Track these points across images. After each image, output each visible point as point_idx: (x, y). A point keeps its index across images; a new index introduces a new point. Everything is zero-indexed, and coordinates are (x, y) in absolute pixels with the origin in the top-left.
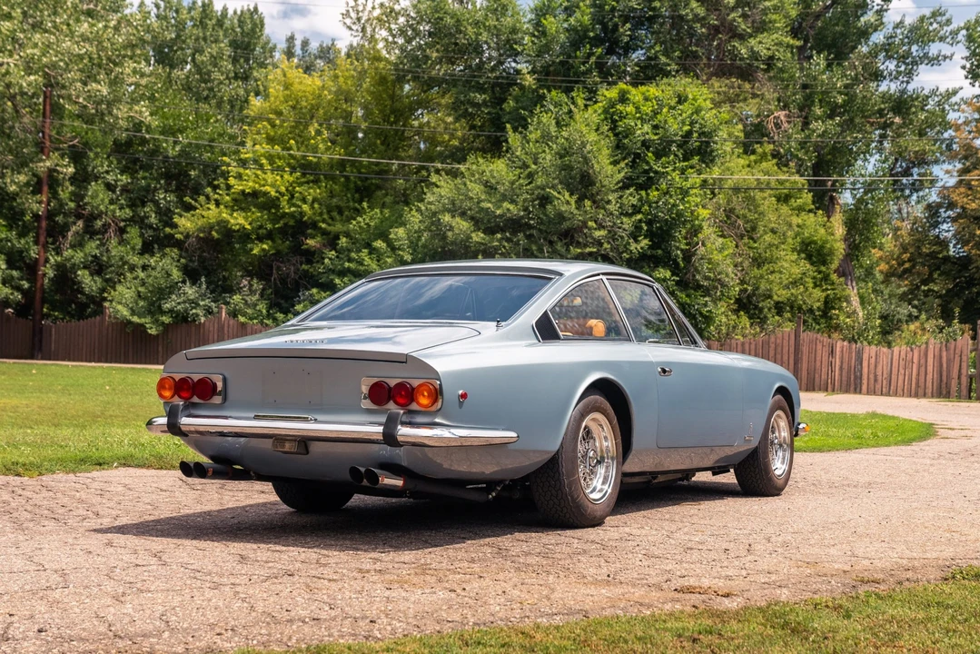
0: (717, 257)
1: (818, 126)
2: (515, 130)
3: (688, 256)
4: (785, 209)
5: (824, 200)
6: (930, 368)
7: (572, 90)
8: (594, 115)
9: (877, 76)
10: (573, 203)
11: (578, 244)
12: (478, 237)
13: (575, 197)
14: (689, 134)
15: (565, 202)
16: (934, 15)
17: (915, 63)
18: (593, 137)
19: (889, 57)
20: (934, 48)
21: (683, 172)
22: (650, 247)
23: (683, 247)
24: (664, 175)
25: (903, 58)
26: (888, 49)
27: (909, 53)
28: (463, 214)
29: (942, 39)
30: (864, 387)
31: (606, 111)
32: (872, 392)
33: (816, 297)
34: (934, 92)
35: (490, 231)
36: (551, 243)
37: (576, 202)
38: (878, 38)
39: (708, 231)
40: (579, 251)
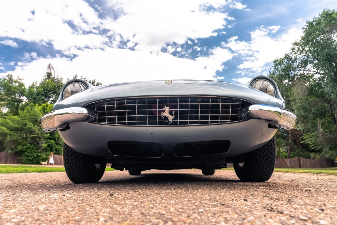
2: (21, 110)
7: (36, 103)
8: (40, 108)
10: (32, 125)
11: (33, 134)
12: (8, 131)
13: (33, 124)
15: (30, 125)
18: (39, 112)
22: (50, 136)
23: (57, 136)
28: (5, 126)
31: (43, 108)
35: (11, 131)
36: (26, 134)
37: (33, 125)
40: (33, 136)
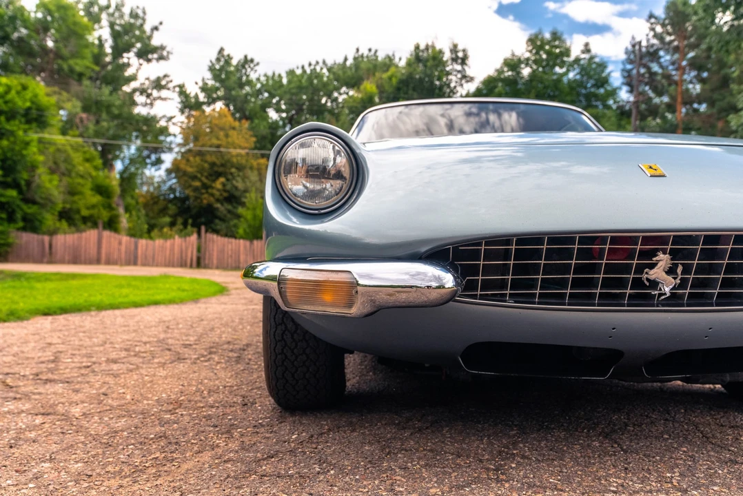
0: (48, 185)
1: (105, 124)
3: (29, 183)
4: (87, 165)
5: (108, 165)
6: (176, 252)
9: (134, 104)
14: (29, 109)
16: (165, 76)
17: (155, 99)
19: (141, 94)
20: (164, 93)
21: (25, 131)
23: (25, 178)
24: (12, 133)
25: (148, 96)
26: (143, 91)
27: (151, 94)
29: (169, 89)
30: (139, 262)
32: (144, 265)
33: (105, 215)
34: (164, 116)
38: (134, 85)
39: (41, 170)
